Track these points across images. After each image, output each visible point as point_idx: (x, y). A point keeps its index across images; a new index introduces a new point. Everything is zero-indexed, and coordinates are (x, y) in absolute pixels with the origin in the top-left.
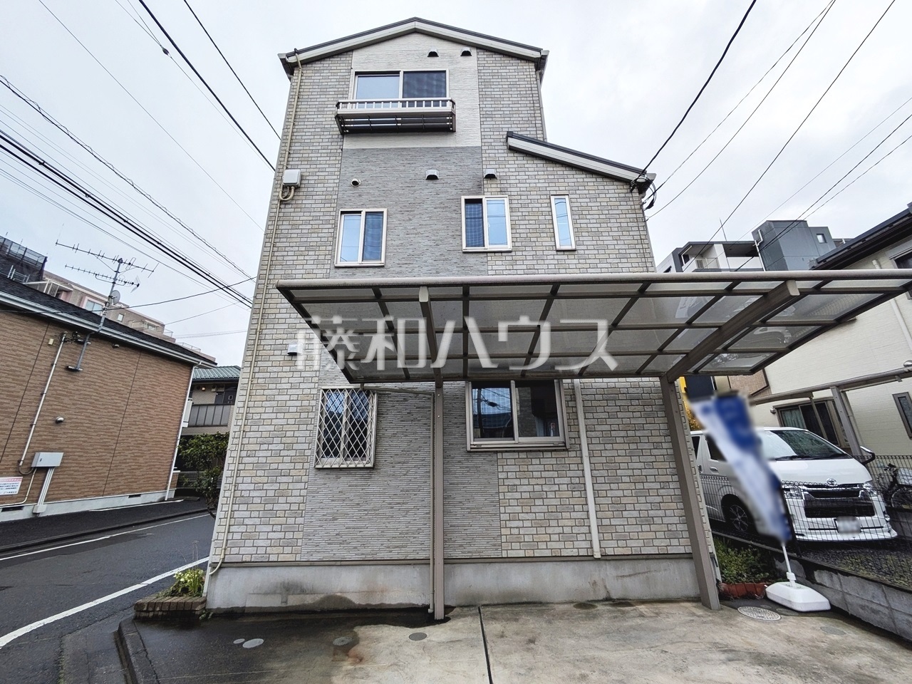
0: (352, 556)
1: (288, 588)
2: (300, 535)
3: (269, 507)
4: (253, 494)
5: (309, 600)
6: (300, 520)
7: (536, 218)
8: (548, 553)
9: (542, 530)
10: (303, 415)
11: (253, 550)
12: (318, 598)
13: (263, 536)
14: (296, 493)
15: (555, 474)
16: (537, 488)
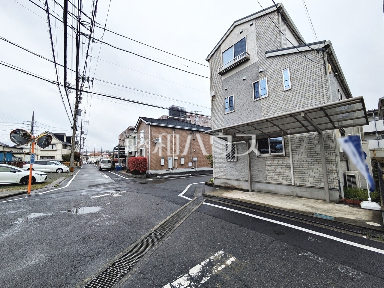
0: (235, 178)
1: (225, 183)
2: (226, 174)
3: (220, 168)
4: (217, 166)
5: (229, 186)
6: (225, 171)
7: (277, 81)
8: (279, 183)
9: (278, 177)
10: (223, 150)
11: (219, 176)
12: (230, 185)
13: (220, 173)
14: (224, 166)
15: (282, 163)
16: (276, 166)
